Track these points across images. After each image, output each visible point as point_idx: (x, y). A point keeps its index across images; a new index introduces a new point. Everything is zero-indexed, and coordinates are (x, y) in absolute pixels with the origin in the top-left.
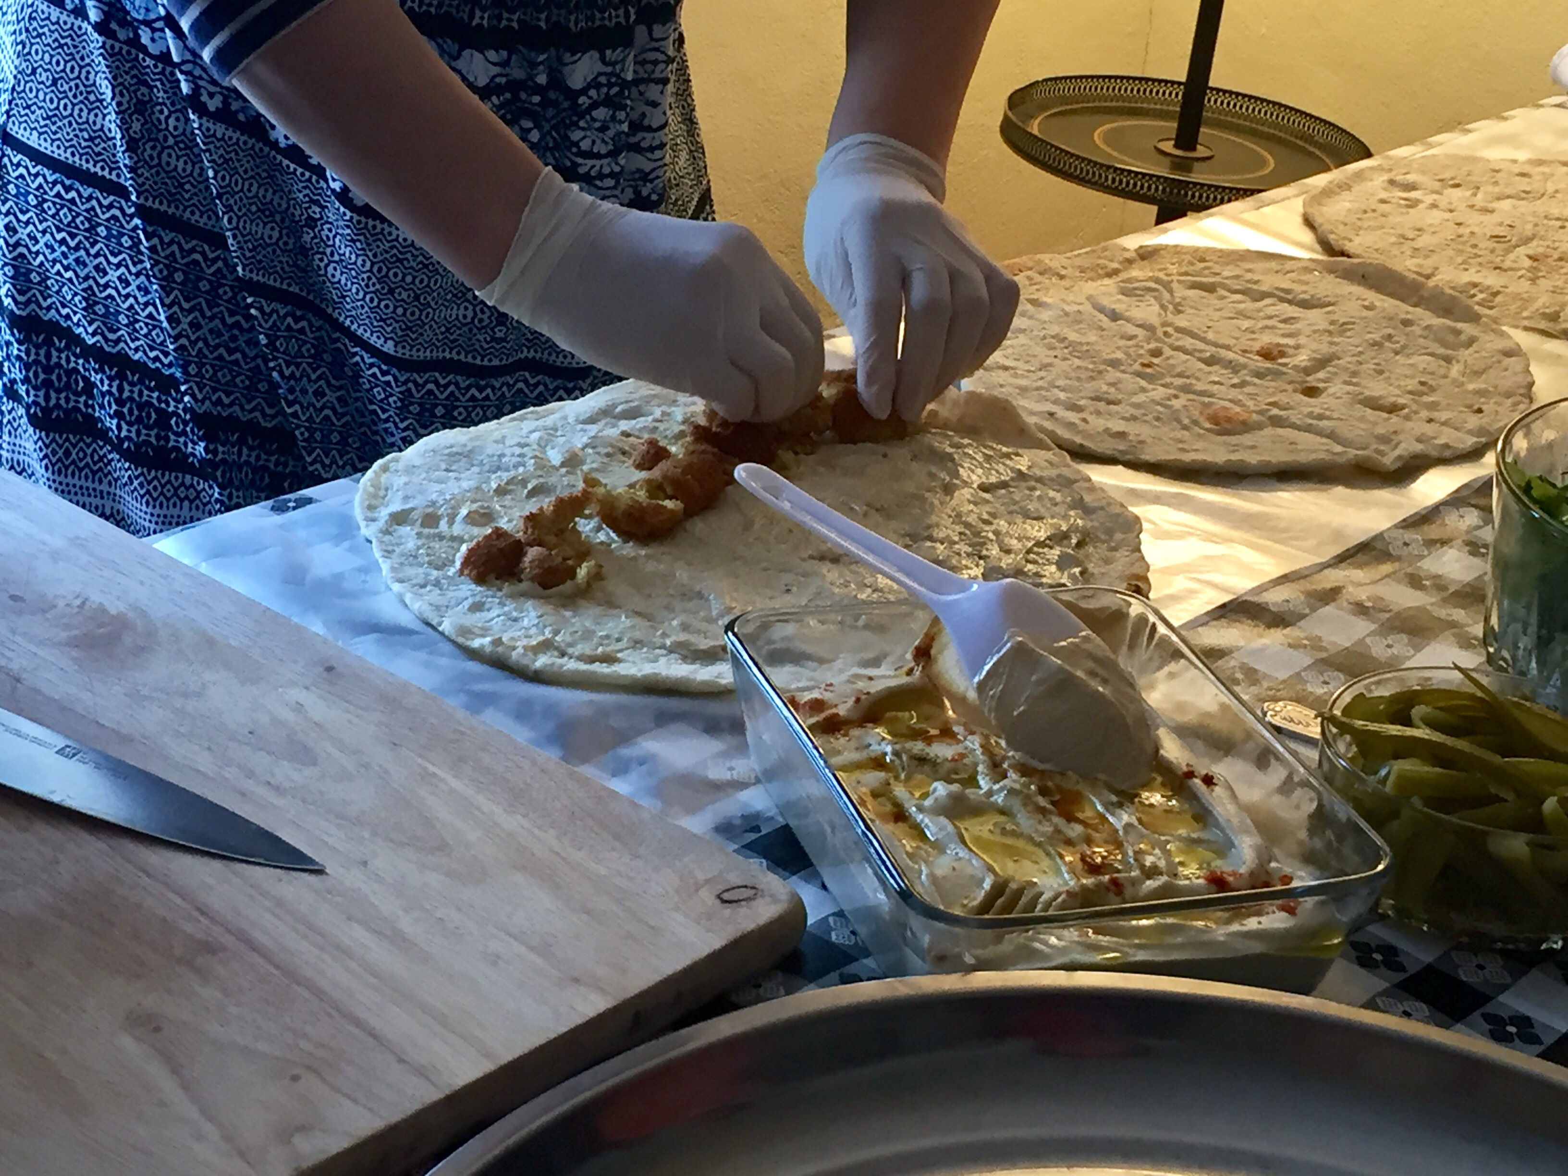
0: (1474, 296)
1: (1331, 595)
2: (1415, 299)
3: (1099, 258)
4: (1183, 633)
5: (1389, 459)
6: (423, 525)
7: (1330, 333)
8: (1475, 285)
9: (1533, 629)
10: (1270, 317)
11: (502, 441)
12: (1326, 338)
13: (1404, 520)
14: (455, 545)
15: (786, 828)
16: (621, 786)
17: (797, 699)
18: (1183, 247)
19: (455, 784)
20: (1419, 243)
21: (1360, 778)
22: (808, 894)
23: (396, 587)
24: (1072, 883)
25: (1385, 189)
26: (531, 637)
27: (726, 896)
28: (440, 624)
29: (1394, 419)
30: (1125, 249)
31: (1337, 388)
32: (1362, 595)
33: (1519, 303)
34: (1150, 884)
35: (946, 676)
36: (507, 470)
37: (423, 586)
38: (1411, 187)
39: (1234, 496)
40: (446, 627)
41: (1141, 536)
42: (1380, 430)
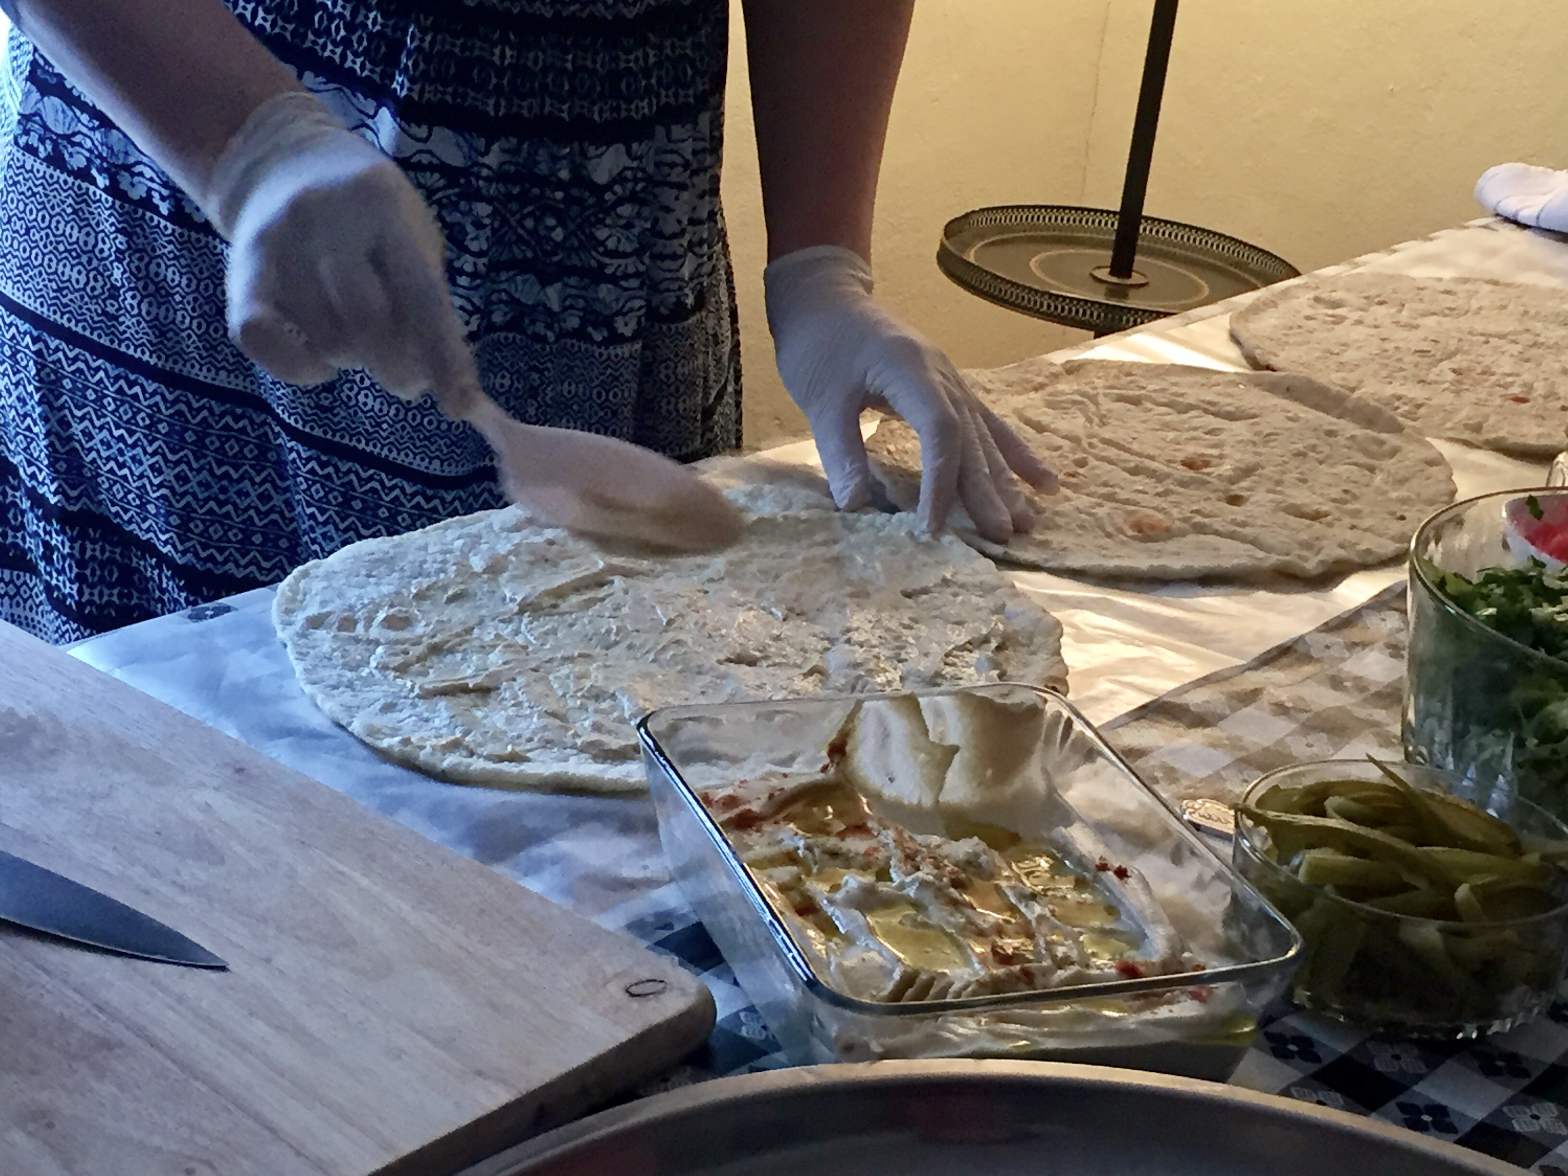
0: (1397, 408)
1: (1251, 696)
2: (1338, 411)
3: (1027, 372)
4: (1101, 733)
5: (1311, 565)
6: (340, 629)
7: (1254, 444)
8: (1399, 398)
9: (1447, 723)
10: (1195, 429)
11: (425, 548)
12: (1250, 448)
13: (1326, 624)
14: (371, 647)
15: (699, 925)
16: (534, 885)
17: (711, 796)
18: (1109, 362)
19: (365, 882)
20: (1344, 358)
21: (1274, 869)
22: (720, 990)
23: (308, 689)
24: (982, 973)
25: (1311, 306)
26: (441, 736)
27: (634, 990)
28: (350, 724)
29: (1317, 525)
30: (1051, 364)
31: (1261, 496)
32: (1283, 696)
33: (1442, 415)
34: (1061, 974)
35: (862, 774)
36: (428, 575)
37: (335, 687)
38: (1336, 304)
39: (1155, 602)
40: (356, 727)
41: (1062, 640)
42: (1304, 536)
